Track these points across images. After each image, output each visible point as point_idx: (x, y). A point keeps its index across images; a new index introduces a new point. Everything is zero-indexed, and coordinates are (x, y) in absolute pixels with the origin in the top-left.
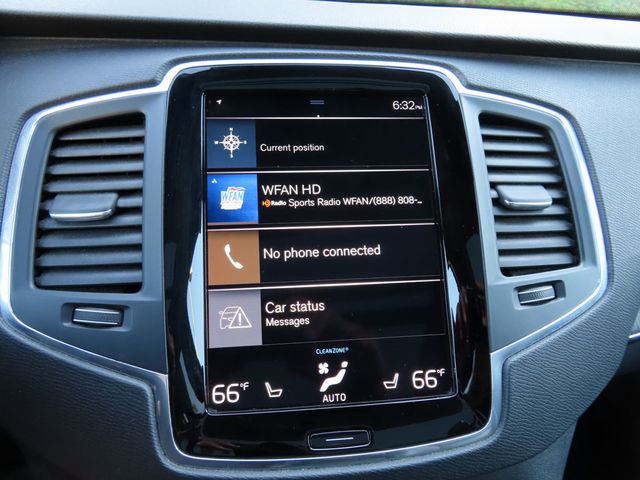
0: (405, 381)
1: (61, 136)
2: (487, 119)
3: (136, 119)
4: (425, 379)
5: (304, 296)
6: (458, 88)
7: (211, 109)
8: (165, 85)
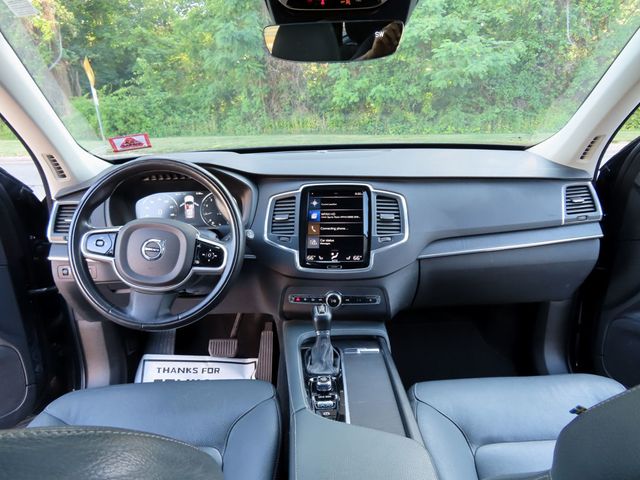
0: (352, 259)
1: (277, 202)
2: (378, 197)
3: (294, 198)
4: (357, 258)
5: (329, 238)
6: (372, 189)
7: (311, 195)
8: (300, 190)
